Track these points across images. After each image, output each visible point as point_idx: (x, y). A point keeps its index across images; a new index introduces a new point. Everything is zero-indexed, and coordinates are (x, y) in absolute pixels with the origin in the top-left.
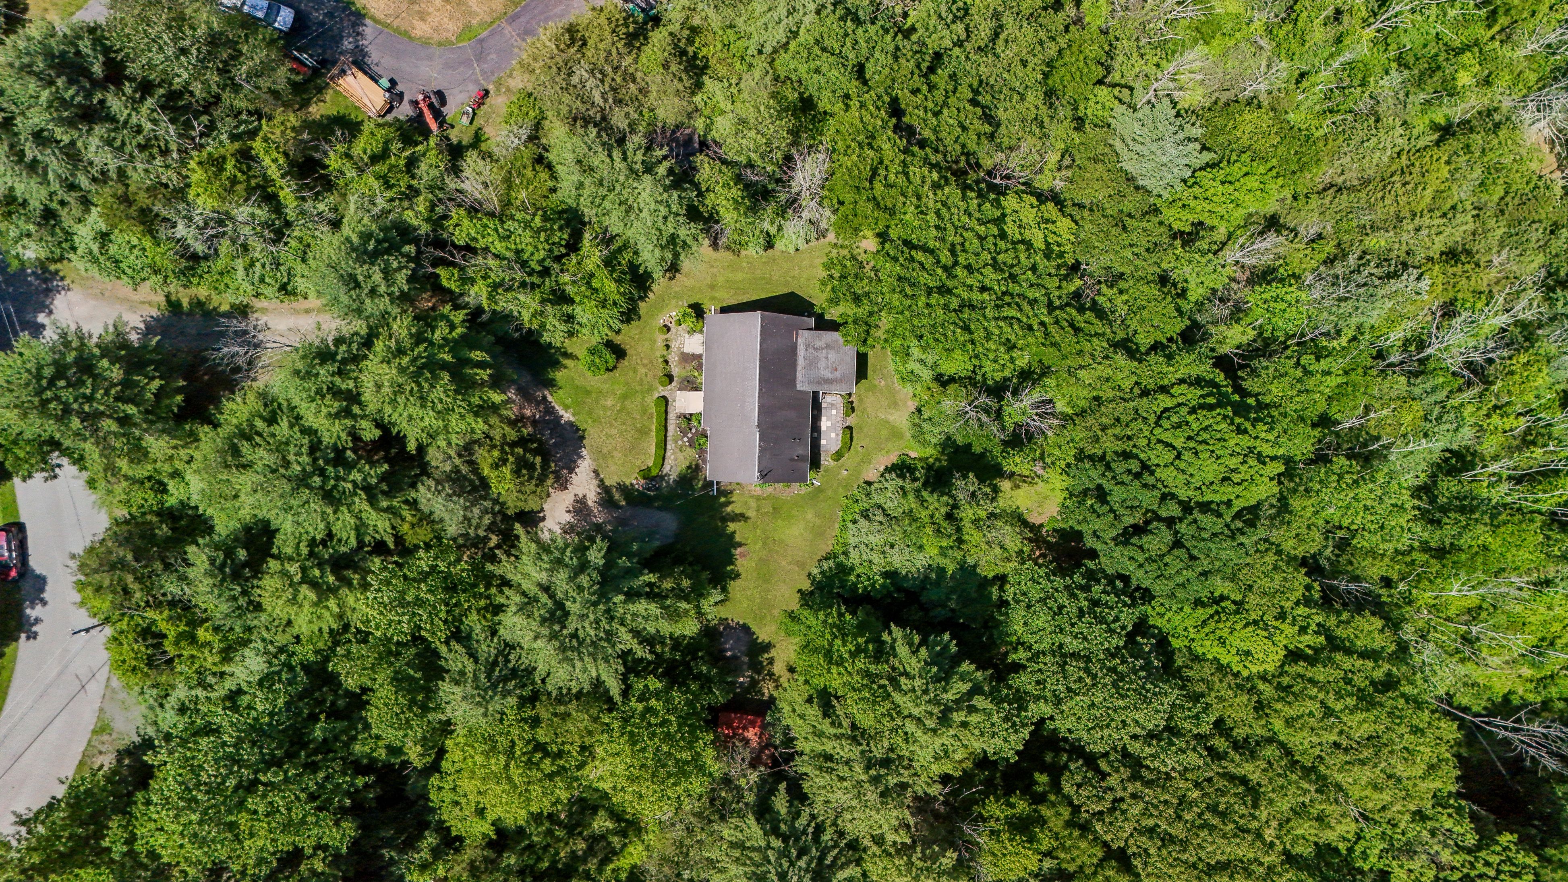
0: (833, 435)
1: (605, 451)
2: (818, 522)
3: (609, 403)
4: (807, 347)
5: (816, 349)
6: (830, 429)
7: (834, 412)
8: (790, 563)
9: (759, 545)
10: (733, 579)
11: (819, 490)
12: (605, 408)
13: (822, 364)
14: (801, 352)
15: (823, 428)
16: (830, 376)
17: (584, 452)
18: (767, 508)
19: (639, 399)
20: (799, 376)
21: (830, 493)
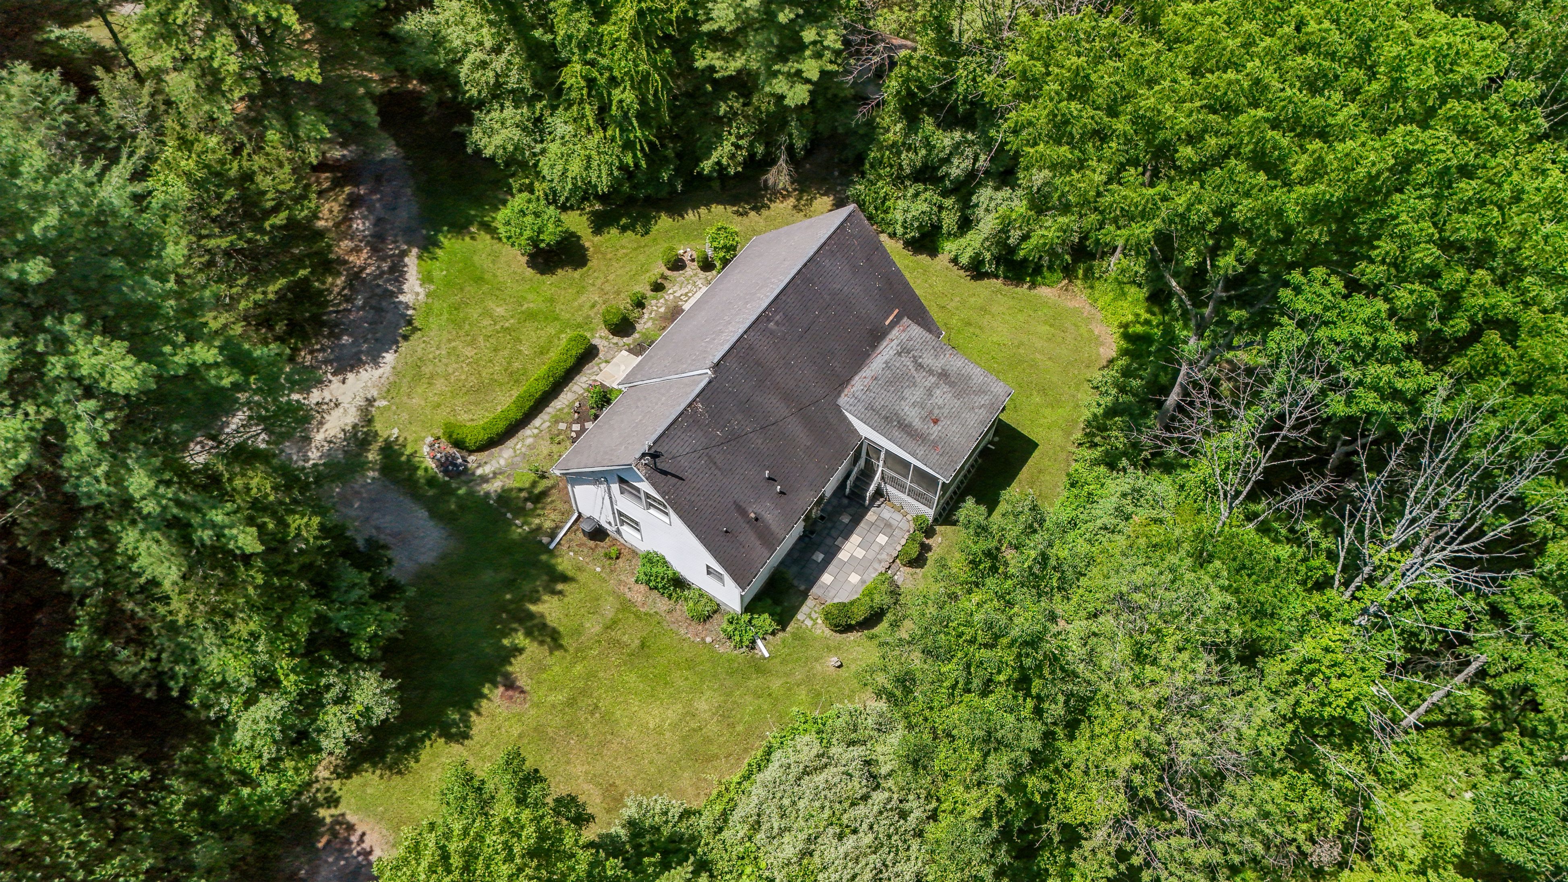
0: (854, 578)
1: (427, 370)
2: (712, 728)
3: (500, 311)
4: (903, 351)
5: (919, 366)
6: (855, 564)
7: (882, 539)
8: (593, 779)
9: (559, 697)
10: (450, 737)
11: (759, 667)
12: (487, 313)
13: (915, 394)
14: (887, 351)
15: (843, 555)
16: (917, 423)
17: (389, 357)
18: (631, 638)
19: (551, 330)
20: (858, 383)
21: (776, 684)
